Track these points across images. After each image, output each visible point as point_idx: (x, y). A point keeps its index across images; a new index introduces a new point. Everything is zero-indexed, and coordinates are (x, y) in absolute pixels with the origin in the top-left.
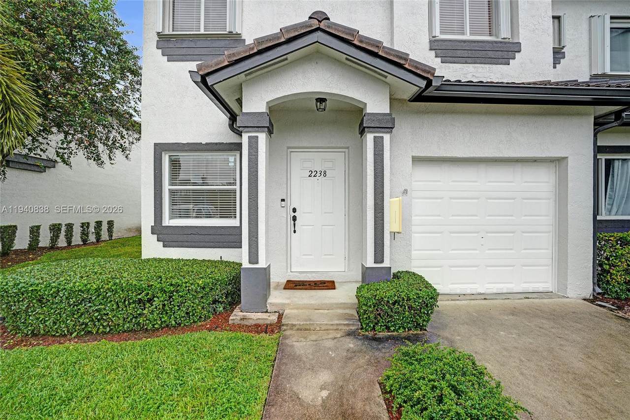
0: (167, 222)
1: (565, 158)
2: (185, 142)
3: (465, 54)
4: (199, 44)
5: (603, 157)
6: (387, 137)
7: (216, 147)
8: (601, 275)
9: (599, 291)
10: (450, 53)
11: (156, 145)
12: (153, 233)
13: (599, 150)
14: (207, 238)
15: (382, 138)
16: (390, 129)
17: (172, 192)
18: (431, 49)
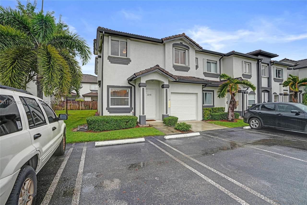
0: (110, 107)
1: (198, 93)
2: (116, 85)
3: (180, 69)
4: (119, 60)
5: (205, 92)
6: (168, 89)
7: (124, 87)
8: (203, 116)
9: (203, 119)
10: (177, 69)
11: (107, 86)
12: (106, 110)
13: (203, 91)
14: (122, 111)
15: (167, 89)
16: (168, 88)
17: (111, 98)
18: (173, 67)
